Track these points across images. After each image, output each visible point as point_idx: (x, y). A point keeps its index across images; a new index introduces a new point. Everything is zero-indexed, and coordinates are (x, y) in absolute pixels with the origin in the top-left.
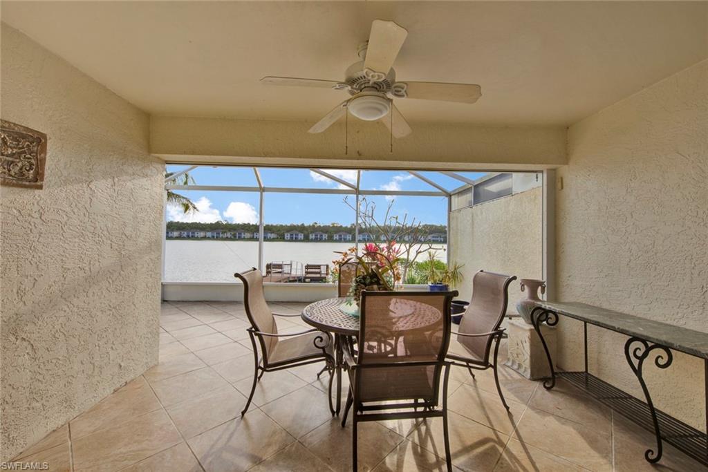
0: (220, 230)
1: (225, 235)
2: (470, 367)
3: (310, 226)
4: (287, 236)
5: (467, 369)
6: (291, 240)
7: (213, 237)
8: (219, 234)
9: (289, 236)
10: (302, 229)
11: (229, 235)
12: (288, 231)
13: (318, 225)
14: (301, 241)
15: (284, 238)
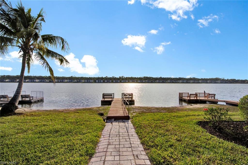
0: (72, 79)
3: (105, 78)
4: (97, 81)
6: (99, 82)
8: (72, 81)
9: (98, 81)
10: (102, 78)
11: (76, 81)
12: (97, 79)
13: (108, 77)
14: (102, 83)
15: (96, 82)
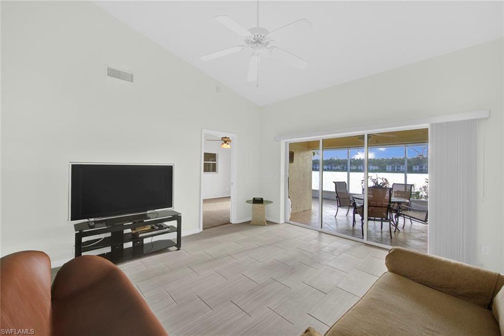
0: (332, 164)
1: (336, 168)
2: (411, 220)
4: (389, 168)
5: (410, 220)
7: (329, 169)
8: (332, 167)
11: (339, 167)
